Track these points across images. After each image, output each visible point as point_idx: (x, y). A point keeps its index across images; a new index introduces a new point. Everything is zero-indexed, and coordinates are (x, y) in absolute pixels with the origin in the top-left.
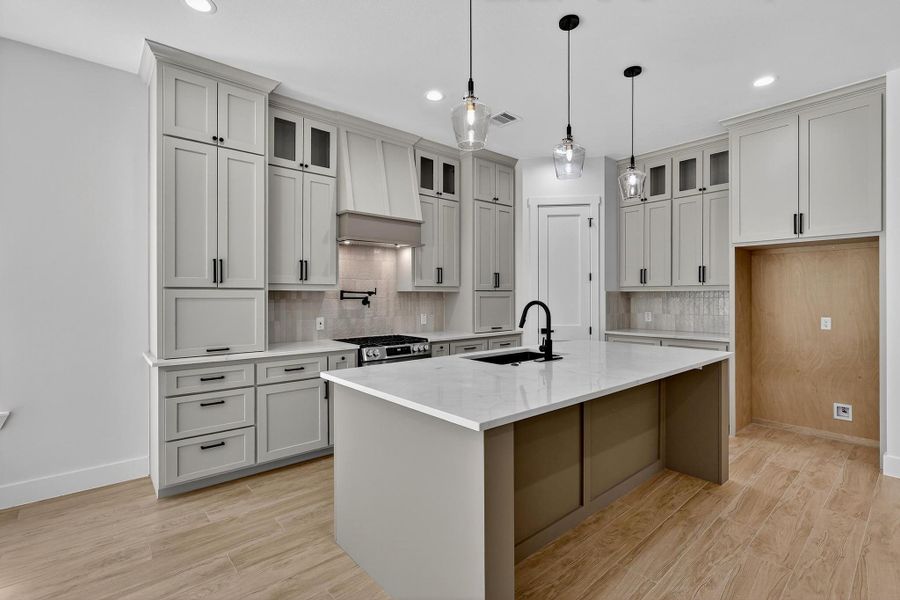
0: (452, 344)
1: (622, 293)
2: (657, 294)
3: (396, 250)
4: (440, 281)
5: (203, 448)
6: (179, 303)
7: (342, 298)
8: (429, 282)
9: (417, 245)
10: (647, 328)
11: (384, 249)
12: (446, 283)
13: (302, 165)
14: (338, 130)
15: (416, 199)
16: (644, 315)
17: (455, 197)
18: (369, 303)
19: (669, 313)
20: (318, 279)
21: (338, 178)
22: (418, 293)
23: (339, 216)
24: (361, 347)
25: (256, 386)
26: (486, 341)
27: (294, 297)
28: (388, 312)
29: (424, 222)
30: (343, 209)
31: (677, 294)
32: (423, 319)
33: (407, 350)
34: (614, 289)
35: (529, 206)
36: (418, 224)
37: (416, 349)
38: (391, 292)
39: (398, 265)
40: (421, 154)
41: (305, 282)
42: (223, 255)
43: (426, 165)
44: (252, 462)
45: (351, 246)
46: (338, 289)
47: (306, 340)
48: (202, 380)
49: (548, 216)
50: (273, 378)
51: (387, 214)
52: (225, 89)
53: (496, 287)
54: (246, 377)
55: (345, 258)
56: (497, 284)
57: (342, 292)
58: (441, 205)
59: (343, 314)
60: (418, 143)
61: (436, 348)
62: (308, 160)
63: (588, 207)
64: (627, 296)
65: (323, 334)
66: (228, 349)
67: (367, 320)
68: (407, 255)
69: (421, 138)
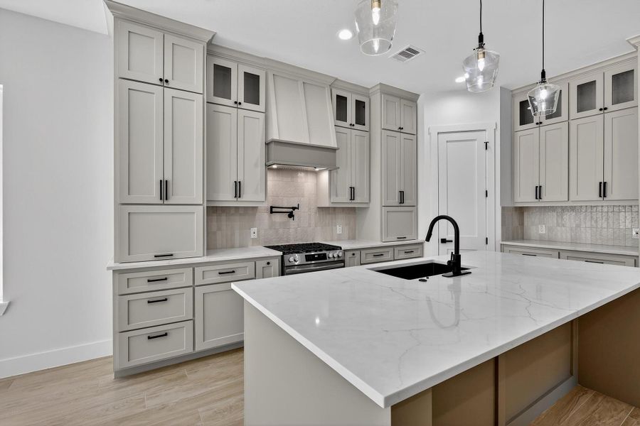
0: (362, 251)
1: (516, 208)
2: (553, 209)
3: (316, 173)
4: (352, 198)
5: (149, 338)
6: (131, 216)
7: (272, 212)
8: (344, 198)
9: (332, 169)
10: (541, 240)
11: (306, 172)
12: (358, 199)
13: (236, 103)
14: (266, 74)
15: (332, 129)
16: (538, 227)
17: (365, 128)
18: (293, 216)
19: (563, 225)
20: (251, 196)
21: (266, 112)
22: (335, 208)
23: (267, 144)
24: (284, 254)
25: (194, 287)
26: (392, 249)
27: (232, 211)
28: (310, 224)
29: (338, 149)
30: (270, 138)
31: (573, 208)
32: (339, 230)
33: (324, 257)
34: (509, 204)
35: (429, 134)
36: (334, 150)
37: (331, 255)
38: (312, 207)
39: (317, 185)
40: (336, 92)
41: (239, 199)
42: (168, 177)
43: (341, 101)
44: (190, 350)
45: (277, 170)
46: (267, 205)
47: (242, 246)
48: (149, 281)
49: (447, 142)
50: (208, 280)
51: (307, 142)
52: (170, 39)
53: (401, 203)
54: (186, 279)
55: (272, 180)
56: (402, 201)
57: (272, 208)
58: (354, 135)
59: (272, 225)
60: (334, 82)
61: (349, 255)
62: (241, 99)
63: (484, 132)
64: (521, 211)
65: (255, 241)
66: (172, 255)
67: (292, 231)
68: (325, 176)
69: (336, 79)
